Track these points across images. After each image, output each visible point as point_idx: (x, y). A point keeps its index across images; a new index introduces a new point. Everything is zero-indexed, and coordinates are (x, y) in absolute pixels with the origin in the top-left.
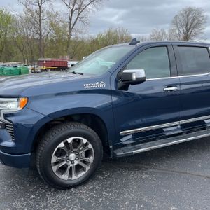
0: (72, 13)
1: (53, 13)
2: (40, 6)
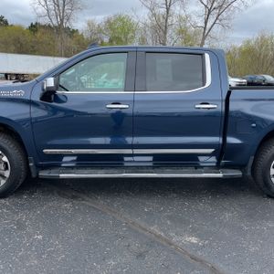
0: (209, 13)
1: (184, 16)
2: (168, 9)
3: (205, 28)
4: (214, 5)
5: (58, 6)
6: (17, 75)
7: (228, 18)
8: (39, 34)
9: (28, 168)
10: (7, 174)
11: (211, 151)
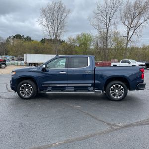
0: (129, 29)
2: (107, 29)
3: (128, 37)
4: (132, 26)
5: (54, 31)
6: (34, 63)
7: (140, 32)
8: (45, 44)
9: (37, 90)
10: (32, 92)
11: (90, 85)
